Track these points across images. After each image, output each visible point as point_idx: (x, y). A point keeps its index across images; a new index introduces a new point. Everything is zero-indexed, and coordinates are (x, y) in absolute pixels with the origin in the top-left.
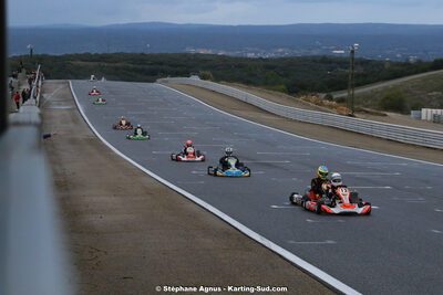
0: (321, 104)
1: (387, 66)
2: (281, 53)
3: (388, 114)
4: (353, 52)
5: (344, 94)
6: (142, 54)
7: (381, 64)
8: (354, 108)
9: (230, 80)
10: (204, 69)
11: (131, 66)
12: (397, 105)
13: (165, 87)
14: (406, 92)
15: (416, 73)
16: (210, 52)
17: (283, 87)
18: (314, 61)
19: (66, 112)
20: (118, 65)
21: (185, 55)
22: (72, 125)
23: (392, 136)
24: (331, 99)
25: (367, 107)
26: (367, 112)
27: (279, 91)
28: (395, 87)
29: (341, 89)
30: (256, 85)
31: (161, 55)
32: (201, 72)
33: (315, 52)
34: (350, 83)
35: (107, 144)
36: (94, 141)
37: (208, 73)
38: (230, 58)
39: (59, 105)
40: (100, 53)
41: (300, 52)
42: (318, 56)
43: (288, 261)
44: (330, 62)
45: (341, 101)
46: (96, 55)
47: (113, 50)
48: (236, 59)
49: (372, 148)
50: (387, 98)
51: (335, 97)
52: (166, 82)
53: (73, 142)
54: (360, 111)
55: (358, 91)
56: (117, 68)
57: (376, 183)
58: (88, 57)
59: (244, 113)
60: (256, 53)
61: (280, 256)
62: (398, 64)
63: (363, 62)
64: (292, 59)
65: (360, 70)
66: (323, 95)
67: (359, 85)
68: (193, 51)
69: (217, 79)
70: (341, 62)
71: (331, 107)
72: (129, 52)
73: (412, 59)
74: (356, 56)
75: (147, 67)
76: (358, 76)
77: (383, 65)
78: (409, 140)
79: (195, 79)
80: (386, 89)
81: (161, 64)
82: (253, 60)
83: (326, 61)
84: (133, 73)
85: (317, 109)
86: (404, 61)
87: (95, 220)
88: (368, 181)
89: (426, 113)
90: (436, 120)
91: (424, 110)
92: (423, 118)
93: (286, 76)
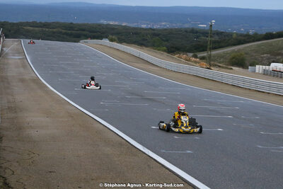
0: (189, 60)
1: (234, 36)
2: (165, 25)
3: (234, 68)
4: (211, 26)
5: (204, 54)
6: (71, 23)
7: (230, 35)
8: (211, 63)
10: (112, 34)
11: (64, 31)
12: (240, 62)
13: (87, 46)
14: (246, 54)
15: (254, 41)
16: (116, 23)
17: (165, 48)
18: (186, 31)
20: (55, 30)
21: (100, 25)
22: (22, 70)
23: (236, 83)
24: (195, 56)
25: (220, 63)
26: (220, 66)
27: (165, 51)
28: (239, 51)
29: (203, 51)
30: (146, 46)
31: (84, 25)
32: (111, 37)
33: (187, 26)
34: (209, 47)
35: (46, 83)
36: (37, 81)
37: (114, 37)
38: (130, 27)
39: (14, 55)
40: (43, 22)
41: (177, 25)
42: (189, 28)
43: (160, 163)
44: (197, 32)
45: (202, 58)
46: (40, 23)
48: (134, 28)
49: (221, 90)
50: (234, 58)
51: (199, 56)
52: (87, 42)
53: (22, 81)
54: (215, 66)
55: (214, 53)
56: (54, 33)
57: (222, 114)
58: (34, 24)
59: (137, 65)
60: (147, 25)
61: (155, 160)
62: (241, 35)
63: (218, 33)
64: (171, 29)
65: (216, 38)
66: (191, 54)
67: (215, 48)
68: (105, 22)
69: (121, 41)
70: (205, 33)
71: (196, 62)
72: (62, 21)
73: (251, 32)
74: (214, 29)
75: (73, 32)
76: (214, 42)
78: (246, 86)
79: (106, 42)
80: (233, 51)
81: (84, 30)
82: (146, 29)
83: (194, 32)
84: (65, 36)
85: (185, 63)
86: (245, 33)
87: (33, 133)
88: (217, 112)
89: (259, 68)
90: (265, 73)
91: (257, 66)
92: (257, 71)
93: (167, 41)
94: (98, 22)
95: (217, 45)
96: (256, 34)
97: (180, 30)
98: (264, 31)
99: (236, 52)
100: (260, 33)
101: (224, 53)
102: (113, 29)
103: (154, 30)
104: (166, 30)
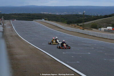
0: (76, 27)
1: (93, 17)
2: (65, 13)
3: (93, 29)
4: (84, 13)
5: (82, 24)
6: (30, 14)
7: (91, 16)
8: (84, 27)
9: (52, 20)
10: (45, 17)
11: (27, 17)
12: (95, 27)
13: (35, 22)
14: (97, 23)
15: (100, 19)
16: (47, 13)
17: (66, 22)
18: (74, 15)
19: (10, 29)
21: (41, 14)
22: (11, 32)
23: (94, 35)
24: (78, 25)
26: (87, 29)
27: (65, 23)
28: (95, 22)
30: (59, 21)
32: (45, 18)
34: (83, 21)
35: (21, 37)
36: (17, 36)
37: (46, 18)
38: (52, 14)
39: (8, 27)
40: (19, 13)
41: (70, 13)
42: (75, 14)
43: (67, 67)
45: (81, 26)
46: (18, 14)
47: (22, 13)
48: (54, 15)
49: (89, 38)
50: (92, 25)
51: (79, 25)
53: (12, 36)
54: (86, 28)
55: (85, 23)
56: (23, 17)
57: (90, 47)
58: (15, 14)
59: (56, 29)
60: (59, 13)
61: (65, 66)
62: (95, 16)
63: (86, 16)
64: (68, 15)
65: (86, 18)
66: (76, 24)
67: (85, 22)
68: (43, 13)
69: (49, 20)
70: (81, 16)
71: (78, 27)
72: (26, 13)
73: (99, 15)
74: (85, 14)
75: (31, 17)
76: (85, 19)
77: (91, 17)
78: (98, 36)
79: (43, 20)
80: (92, 23)
81: (34, 16)
82: (58, 15)
83: (77, 15)
84: (27, 18)
85: (74, 28)
86: (97, 15)
87: (17, 56)
88: (88, 46)
89: (103, 29)
90: (105, 31)
91: (102, 28)
92: (102, 30)
93: (67, 19)
94: (40, 13)
95: (86, 20)
96: (101, 16)
97: (71, 15)
98: (104, 15)
99: (93, 23)
100: (102, 15)
101: (89, 23)
102: (46, 15)
103: (61, 15)
104: (66, 15)
